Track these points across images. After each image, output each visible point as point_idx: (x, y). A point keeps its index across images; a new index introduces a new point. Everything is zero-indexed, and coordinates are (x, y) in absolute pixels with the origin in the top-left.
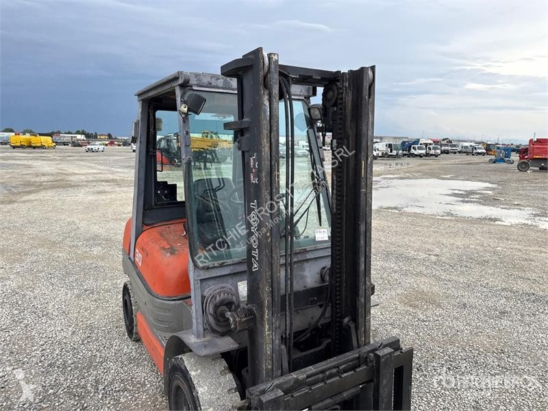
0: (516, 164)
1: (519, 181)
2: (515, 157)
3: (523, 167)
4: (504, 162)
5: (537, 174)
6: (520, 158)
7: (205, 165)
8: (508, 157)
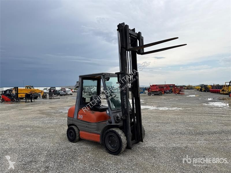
0: (147, 94)
1: (150, 98)
2: (146, 92)
3: (149, 94)
4: (143, 93)
5: (154, 96)
6: (148, 92)
7: (31, 100)
8: (144, 91)
